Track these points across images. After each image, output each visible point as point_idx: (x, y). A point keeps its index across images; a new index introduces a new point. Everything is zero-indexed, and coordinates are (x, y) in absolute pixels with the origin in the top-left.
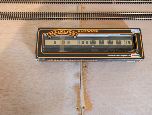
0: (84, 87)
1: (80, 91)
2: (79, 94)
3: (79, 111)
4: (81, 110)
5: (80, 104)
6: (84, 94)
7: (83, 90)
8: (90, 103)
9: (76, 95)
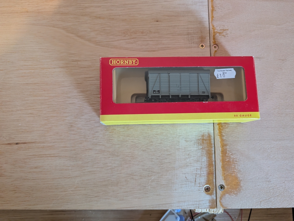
0: (222, 140)
1: (213, 149)
2: (212, 157)
3: (211, 194)
4: (215, 192)
5: (213, 179)
6: (222, 156)
7: (220, 149)
8: (236, 178)
9: (205, 159)
